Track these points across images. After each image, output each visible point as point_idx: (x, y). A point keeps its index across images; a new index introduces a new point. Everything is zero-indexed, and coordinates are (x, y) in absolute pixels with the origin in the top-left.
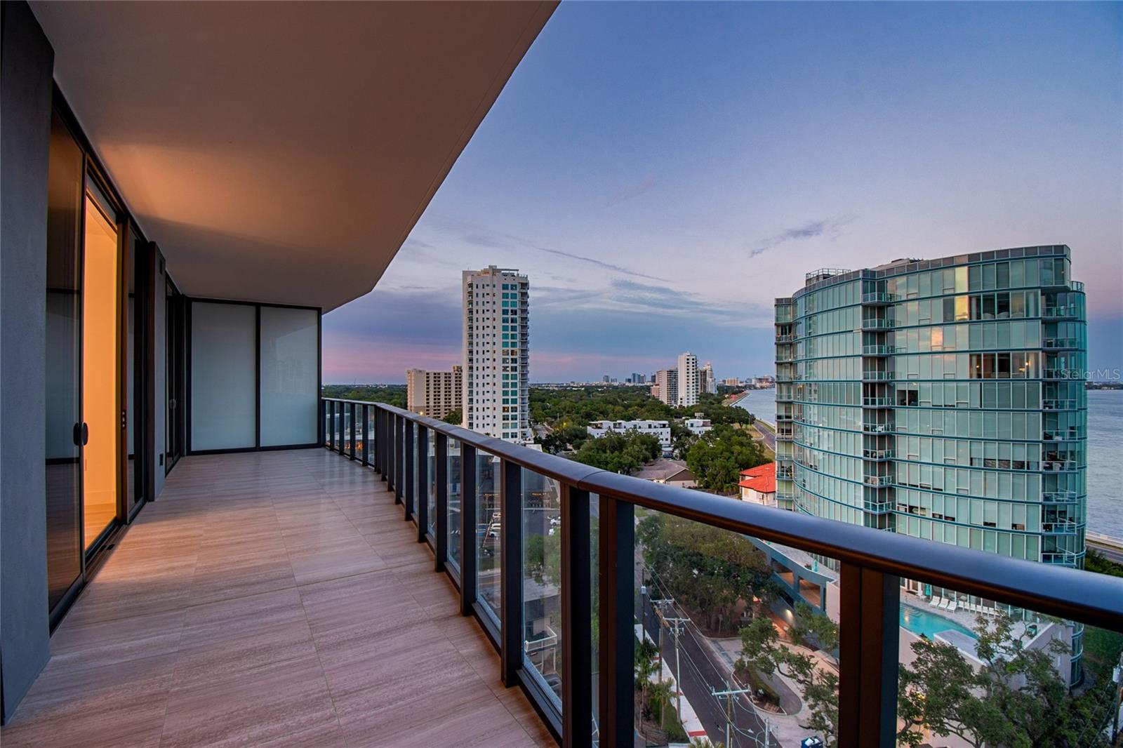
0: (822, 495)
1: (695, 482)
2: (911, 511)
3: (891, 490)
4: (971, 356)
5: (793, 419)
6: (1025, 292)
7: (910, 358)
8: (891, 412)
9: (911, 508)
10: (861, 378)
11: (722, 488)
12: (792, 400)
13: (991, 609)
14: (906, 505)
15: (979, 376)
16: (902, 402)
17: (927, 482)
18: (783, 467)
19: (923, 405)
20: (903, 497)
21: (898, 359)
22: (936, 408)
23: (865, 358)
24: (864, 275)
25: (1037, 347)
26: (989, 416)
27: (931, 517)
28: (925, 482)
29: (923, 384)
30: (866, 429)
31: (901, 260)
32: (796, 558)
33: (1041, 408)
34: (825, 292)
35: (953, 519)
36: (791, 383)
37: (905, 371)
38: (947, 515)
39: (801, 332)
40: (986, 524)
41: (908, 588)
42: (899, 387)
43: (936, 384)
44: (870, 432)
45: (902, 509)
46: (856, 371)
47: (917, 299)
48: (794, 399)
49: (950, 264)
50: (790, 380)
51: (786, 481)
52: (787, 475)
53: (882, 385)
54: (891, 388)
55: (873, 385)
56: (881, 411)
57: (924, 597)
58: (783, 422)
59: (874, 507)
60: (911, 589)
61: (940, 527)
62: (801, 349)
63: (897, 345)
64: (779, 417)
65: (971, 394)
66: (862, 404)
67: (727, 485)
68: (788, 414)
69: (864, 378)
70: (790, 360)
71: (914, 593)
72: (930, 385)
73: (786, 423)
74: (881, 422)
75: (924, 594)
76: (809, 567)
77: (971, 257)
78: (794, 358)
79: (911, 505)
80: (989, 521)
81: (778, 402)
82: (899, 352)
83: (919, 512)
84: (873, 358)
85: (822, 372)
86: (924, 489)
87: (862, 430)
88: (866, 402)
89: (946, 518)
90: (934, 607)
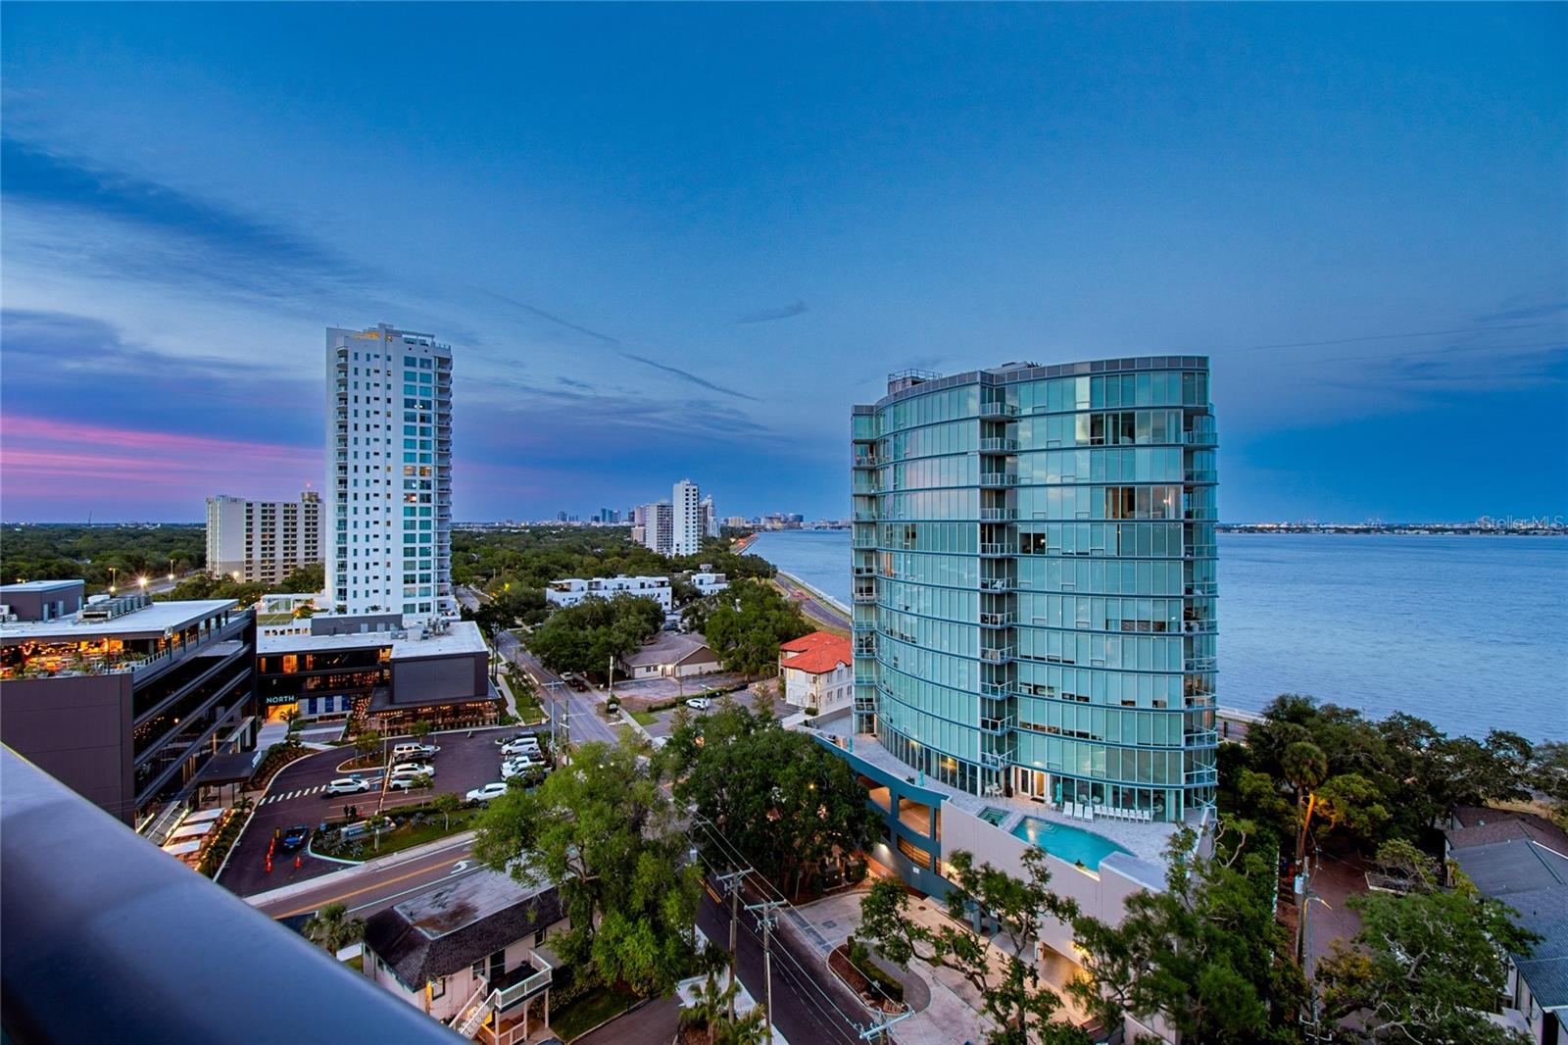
0: (922, 677)
1: (719, 664)
2: (1035, 693)
3: (1012, 665)
4: (1107, 489)
5: (875, 573)
6: (1167, 411)
7: (1037, 491)
8: (1011, 561)
9: (1036, 687)
10: (978, 518)
11: (758, 671)
12: (874, 546)
13: (1132, 811)
14: (1030, 685)
15: (1115, 514)
16: (1025, 550)
17: (1056, 654)
18: (862, 640)
19: (1051, 553)
20: (1027, 674)
21: (1021, 492)
22: (1066, 556)
23: (983, 490)
24: (982, 378)
25: (1178, 480)
26: (1128, 565)
27: (1061, 698)
28: (1054, 654)
29: (1052, 526)
30: (984, 586)
31: (1013, 363)
32: (888, 769)
33: (1182, 556)
34: (922, 401)
35: (1087, 699)
36: (874, 523)
37: (1029, 508)
38: (1080, 695)
39: (886, 454)
40: (1124, 703)
41: (1032, 794)
42: (1022, 529)
43: (1067, 526)
44: (989, 590)
45: (1025, 691)
46: (971, 508)
47: (1044, 415)
48: (879, 545)
49: (1068, 373)
50: (872, 520)
51: (866, 660)
52: (868, 651)
53: (1000, 526)
54: (1013, 530)
55: (990, 525)
56: (1000, 561)
57: (1054, 805)
58: (861, 578)
59: (994, 690)
60: (1036, 796)
61: (1071, 709)
62: (887, 478)
63: (1021, 474)
64: (858, 571)
65: (1107, 539)
66: (979, 552)
67: (764, 666)
68: (869, 567)
69: (983, 518)
70: (873, 492)
71: (1042, 801)
72: (1058, 526)
73: (866, 578)
74: (999, 576)
75: (1054, 801)
76: (911, 780)
77: (1093, 364)
78: (879, 489)
79: (1036, 684)
80: (1126, 699)
81: (856, 550)
82: (1023, 482)
83: (1046, 693)
84: (990, 490)
85: (920, 508)
86: (1053, 662)
87: (979, 587)
88: (983, 551)
89: (1079, 698)
90: (1068, 817)
